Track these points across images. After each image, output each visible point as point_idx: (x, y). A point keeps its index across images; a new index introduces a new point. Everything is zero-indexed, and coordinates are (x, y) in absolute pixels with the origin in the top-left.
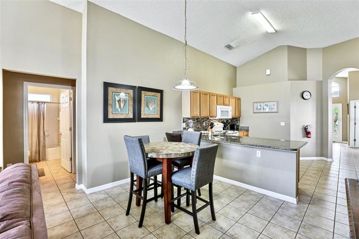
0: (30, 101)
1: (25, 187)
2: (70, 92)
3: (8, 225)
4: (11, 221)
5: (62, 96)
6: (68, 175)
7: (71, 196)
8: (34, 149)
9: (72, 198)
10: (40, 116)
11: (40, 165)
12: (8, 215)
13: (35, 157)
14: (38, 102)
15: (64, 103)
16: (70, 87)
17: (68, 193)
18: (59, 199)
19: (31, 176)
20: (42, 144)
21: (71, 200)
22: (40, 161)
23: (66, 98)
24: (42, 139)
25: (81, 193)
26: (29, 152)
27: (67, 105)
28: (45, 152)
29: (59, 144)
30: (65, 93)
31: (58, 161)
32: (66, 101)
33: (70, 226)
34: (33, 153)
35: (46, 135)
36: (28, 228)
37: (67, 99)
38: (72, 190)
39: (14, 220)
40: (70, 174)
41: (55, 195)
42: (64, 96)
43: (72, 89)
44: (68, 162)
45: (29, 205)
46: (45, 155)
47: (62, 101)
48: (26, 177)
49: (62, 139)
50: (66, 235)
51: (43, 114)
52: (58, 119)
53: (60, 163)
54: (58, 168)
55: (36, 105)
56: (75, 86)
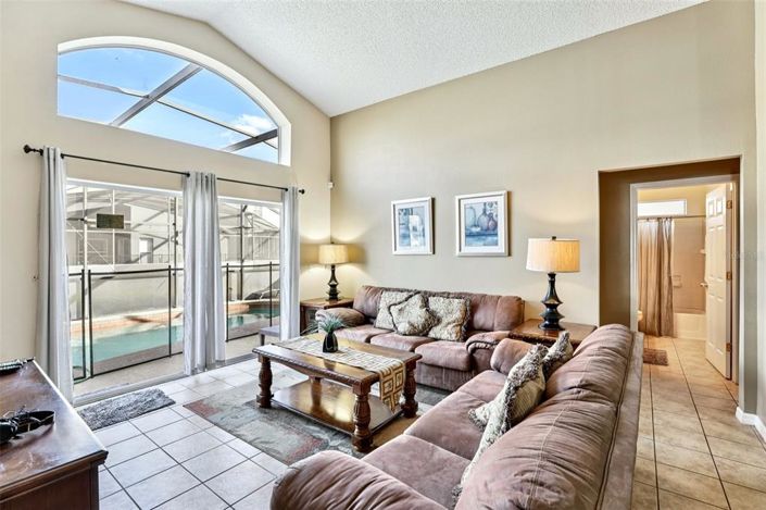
0: (643, 218)
1: (620, 360)
2: (728, 188)
3: (591, 397)
4: (594, 394)
5: (708, 200)
6: (721, 381)
7: (720, 428)
8: (650, 309)
9: (722, 434)
10: (662, 247)
11: (660, 344)
12: (591, 385)
13: (652, 325)
14: (659, 219)
15: (712, 216)
16: (729, 176)
17: (714, 418)
18: (690, 422)
19: (631, 349)
20: (666, 301)
21: (719, 436)
22: (660, 335)
23: (719, 203)
24: (665, 292)
25: (749, 434)
26: (640, 312)
27: (722, 219)
28: (671, 320)
29: (702, 309)
30: (716, 194)
31: (700, 345)
32: (719, 211)
33: (707, 485)
34: (649, 317)
35: (674, 283)
36: (613, 414)
37: (722, 206)
38: (726, 417)
39: (599, 395)
40: (726, 382)
41: (683, 411)
42: (715, 199)
43: (733, 179)
44: (722, 353)
45: (620, 386)
46: (672, 326)
47: (709, 211)
48: (623, 346)
49: (709, 297)
50: (697, 497)
51: (669, 242)
52: (702, 251)
53: (704, 350)
54: (696, 359)
55: (654, 225)
56: (739, 172)
